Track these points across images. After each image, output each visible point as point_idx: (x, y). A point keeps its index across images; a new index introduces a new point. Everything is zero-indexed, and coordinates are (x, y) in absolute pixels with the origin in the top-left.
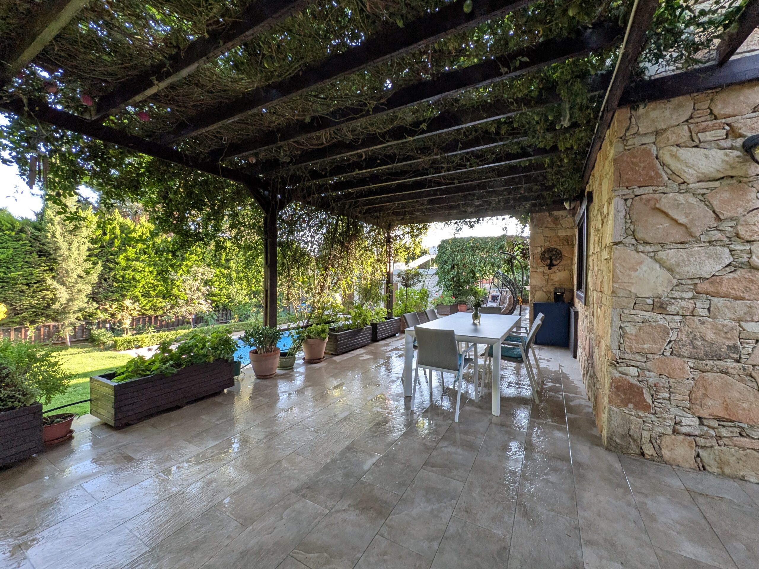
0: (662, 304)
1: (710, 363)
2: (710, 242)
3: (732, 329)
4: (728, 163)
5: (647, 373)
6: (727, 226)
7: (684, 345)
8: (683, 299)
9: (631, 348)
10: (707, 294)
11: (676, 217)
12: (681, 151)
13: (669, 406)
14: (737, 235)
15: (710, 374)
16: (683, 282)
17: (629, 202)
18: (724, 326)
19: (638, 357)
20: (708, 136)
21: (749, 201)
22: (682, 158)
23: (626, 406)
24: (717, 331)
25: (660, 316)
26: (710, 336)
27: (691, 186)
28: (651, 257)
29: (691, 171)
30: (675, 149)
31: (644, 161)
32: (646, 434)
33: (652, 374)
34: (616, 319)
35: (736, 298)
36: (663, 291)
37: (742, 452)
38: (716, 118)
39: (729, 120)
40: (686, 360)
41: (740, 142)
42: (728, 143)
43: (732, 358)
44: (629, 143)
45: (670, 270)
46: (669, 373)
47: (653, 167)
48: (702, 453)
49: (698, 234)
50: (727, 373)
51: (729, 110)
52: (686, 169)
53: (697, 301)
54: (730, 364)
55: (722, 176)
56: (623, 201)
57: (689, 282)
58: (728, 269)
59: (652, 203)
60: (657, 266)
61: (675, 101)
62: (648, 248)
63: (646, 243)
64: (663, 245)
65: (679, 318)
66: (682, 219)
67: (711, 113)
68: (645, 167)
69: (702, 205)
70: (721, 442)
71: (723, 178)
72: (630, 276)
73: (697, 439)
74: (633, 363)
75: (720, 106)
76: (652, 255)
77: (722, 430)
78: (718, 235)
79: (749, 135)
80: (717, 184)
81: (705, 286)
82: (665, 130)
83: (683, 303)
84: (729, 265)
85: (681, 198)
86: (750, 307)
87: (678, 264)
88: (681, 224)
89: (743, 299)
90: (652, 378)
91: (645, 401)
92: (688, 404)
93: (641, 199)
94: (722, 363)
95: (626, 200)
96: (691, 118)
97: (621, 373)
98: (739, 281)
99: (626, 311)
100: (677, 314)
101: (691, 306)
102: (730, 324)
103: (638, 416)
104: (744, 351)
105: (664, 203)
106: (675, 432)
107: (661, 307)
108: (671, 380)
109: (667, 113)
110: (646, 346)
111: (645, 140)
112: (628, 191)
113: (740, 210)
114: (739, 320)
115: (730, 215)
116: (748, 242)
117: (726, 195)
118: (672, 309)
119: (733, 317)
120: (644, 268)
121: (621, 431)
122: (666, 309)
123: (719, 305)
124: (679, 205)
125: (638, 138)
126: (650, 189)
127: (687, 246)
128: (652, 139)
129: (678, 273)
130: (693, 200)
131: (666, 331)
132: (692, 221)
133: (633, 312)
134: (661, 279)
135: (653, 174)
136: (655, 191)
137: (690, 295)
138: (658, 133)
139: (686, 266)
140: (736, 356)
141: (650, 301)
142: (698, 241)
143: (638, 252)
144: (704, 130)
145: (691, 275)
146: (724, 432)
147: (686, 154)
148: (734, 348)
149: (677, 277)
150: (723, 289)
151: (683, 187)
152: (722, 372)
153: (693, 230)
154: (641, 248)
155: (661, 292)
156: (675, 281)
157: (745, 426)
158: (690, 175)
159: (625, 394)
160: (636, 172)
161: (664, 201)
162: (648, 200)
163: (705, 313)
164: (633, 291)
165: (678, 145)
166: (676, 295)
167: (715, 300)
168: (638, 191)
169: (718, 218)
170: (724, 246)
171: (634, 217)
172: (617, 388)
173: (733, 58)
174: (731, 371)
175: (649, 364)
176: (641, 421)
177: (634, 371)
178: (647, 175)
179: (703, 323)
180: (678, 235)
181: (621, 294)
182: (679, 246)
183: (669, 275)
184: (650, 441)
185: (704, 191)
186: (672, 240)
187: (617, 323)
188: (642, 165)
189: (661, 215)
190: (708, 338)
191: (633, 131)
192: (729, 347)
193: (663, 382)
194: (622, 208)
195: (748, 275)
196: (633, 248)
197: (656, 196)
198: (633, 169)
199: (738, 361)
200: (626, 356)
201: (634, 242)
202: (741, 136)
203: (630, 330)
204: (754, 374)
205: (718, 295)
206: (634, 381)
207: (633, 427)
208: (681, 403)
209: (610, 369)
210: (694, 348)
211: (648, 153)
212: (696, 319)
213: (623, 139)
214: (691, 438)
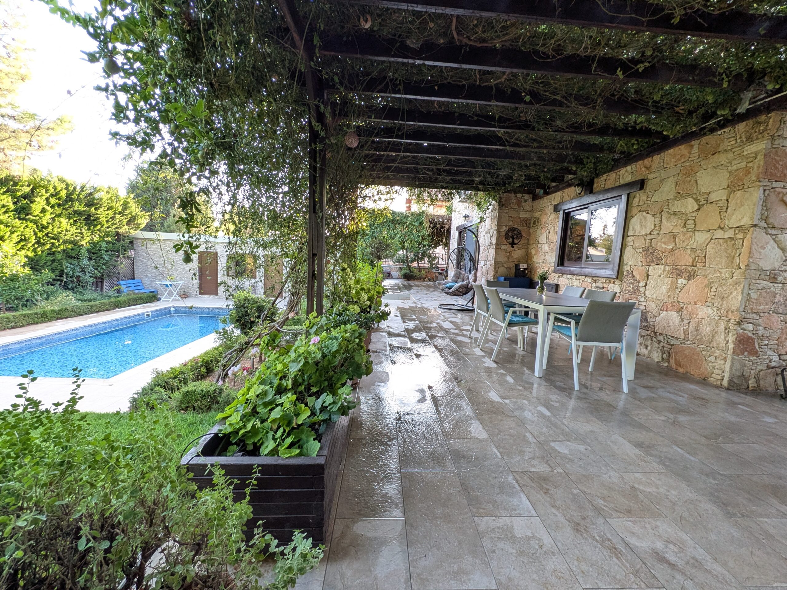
0: (775, 275)
5: (758, 327)
7: (781, 305)
8: (785, 271)
9: (752, 309)
13: (767, 350)
17: (767, 192)
19: (755, 316)
23: (743, 354)
25: (772, 284)
28: (773, 239)
31: (782, 161)
32: (752, 372)
33: (761, 328)
34: (747, 287)
36: (777, 265)
40: (779, 315)
44: (776, 142)
45: (782, 249)
46: (770, 326)
47: (786, 167)
48: (778, 379)
56: (763, 191)
59: (781, 195)
60: (775, 245)
62: (773, 232)
63: (774, 228)
64: (782, 229)
65: (781, 285)
68: (783, 166)
72: (760, 252)
73: (777, 369)
74: (751, 321)
76: (774, 237)
83: (786, 275)
90: (761, 331)
91: (755, 348)
92: (776, 346)
93: (775, 191)
95: (765, 190)
97: (743, 329)
99: (754, 281)
100: (781, 283)
103: (750, 360)
106: (768, 367)
107: (774, 278)
108: (770, 331)
110: (761, 307)
111: (786, 143)
112: (769, 184)
118: (780, 279)
120: (769, 247)
121: (738, 374)
122: (776, 279)
125: (782, 140)
126: (781, 184)
131: (774, 295)
133: (758, 281)
134: (777, 256)
135: (786, 172)
136: (784, 187)
141: (768, 273)
143: (767, 234)
149: (786, 255)
154: (770, 231)
155: (775, 266)
156: (784, 258)
159: (743, 345)
160: (776, 168)
162: (779, 193)
164: (761, 265)
166: (783, 268)
168: (775, 185)
171: (769, 205)
172: (739, 341)
175: (760, 320)
176: (751, 363)
177: (751, 327)
178: (783, 172)
181: (753, 267)
183: (781, 252)
184: (754, 377)
187: (746, 291)
188: (781, 163)
189: (784, 206)
191: (780, 133)
193: (767, 334)
194: (762, 197)
196: (764, 230)
197: (784, 191)
198: (775, 166)
200: (748, 316)
201: (766, 226)
203: (754, 295)
206: (750, 334)
207: (746, 368)
208: (773, 347)
209: (736, 327)
210: (785, 307)
211: (786, 154)
213: (773, 138)
214: (774, 370)
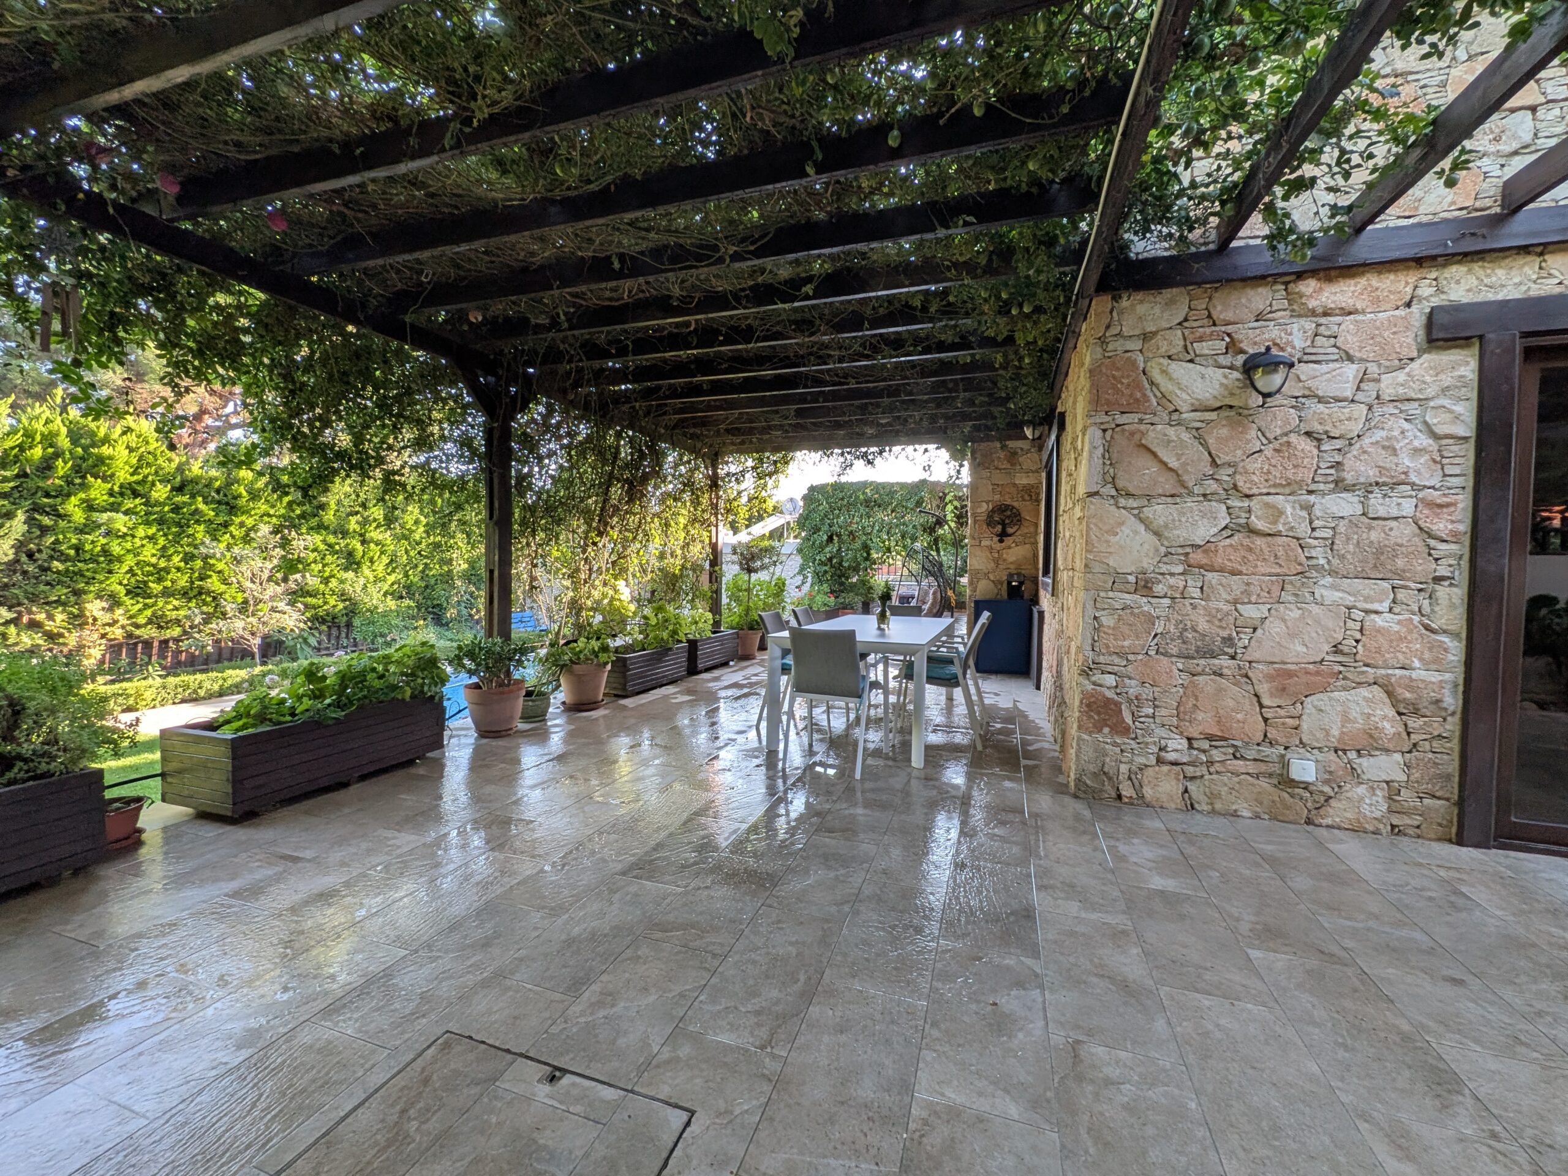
0: (1147, 582)
1: (1202, 662)
2: (1204, 495)
3: (1227, 614)
4: (1226, 387)
5: (1127, 681)
6: (1224, 474)
7: (1172, 640)
8: (1172, 574)
9: (1108, 647)
10: (1201, 567)
11: (1165, 459)
12: (1174, 366)
13: (1153, 726)
14: (1235, 487)
15: (1201, 678)
16: (1173, 550)
17: (1109, 433)
18: (1218, 610)
19: (1117, 660)
20: (1203, 348)
21: (1248, 441)
22: (1175, 376)
23: (1100, 731)
24: (1211, 618)
25: (1145, 600)
26: (1203, 625)
27: (1184, 416)
28: (1134, 516)
29: (1184, 396)
30: (1166, 361)
31: (1128, 376)
32: (1124, 768)
33: (1133, 683)
34: (1090, 605)
35: (1234, 573)
36: (1148, 563)
37: (1236, 779)
38: (1214, 324)
39: (1230, 329)
40: (1174, 659)
41: (1240, 359)
42: (1227, 360)
43: (1226, 654)
44: (1110, 347)
45: (1157, 534)
46: (1154, 680)
47: (1139, 387)
48: (1192, 787)
49: (1190, 484)
50: (1221, 675)
51: (1229, 315)
52: (1178, 392)
53: (1188, 577)
54: (1224, 662)
55: (1218, 404)
56: (1099, 433)
57: (1180, 551)
58: (1225, 533)
59: (1137, 437)
60: (1142, 528)
61: (1168, 293)
62: (1131, 503)
63: (1129, 495)
64: (1149, 497)
65: (1166, 602)
66: (1173, 463)
67: (1210, 316)
68: (1129, 385)
69: (1196, 443)
70: (1212, 770)
71: (1220, 408)
72: (1107, 541)
73: (1185, 768)
74: (1109, 669)
75: (1219, 308)
76: (1136, 512)
77: (1214, 752)
78: (1212, 486)
79: (1251, 351)
80: (1213, 415)
81: (1197, 557)
82: (1154, 334)
83: (1172, 581)
84: (1226, 527)
85: (1171, 432)
86: (1248, 584)
87: (1166, 526)
88: (1171, 469)
89: (1240, 573)
90: (1133, 688)
91: (1123, 721)
92: (1175, 721)
93: (1123, 430)
94: (1216, 661)
95: (1104, 431)
96: (1186, 320)
97: (1094, 684)
98: (1236, 550)
99: (1102, 594)
100: (1165, 596)
101: (1181, 584)
102: (1226, 608)
103: (1115, 744)
104: (1240, 644)
105: (1152, 438)
106: (1160, 761)
107: (1145, 587)
108: (1157, 689)
109: (1157, 310)
110: (1126, 643)
111: (1130, 345)
112: (1108, 419)
113: (1239, 452)
114: (1235, 602)
115: (1227, 459)
116: (1248, 496)
117: (1224, 432)
118: (1159, 589)
119: (1228, 598)
120: (1125, 530)
121: (1092, 768)
122: (1151, 589)
123: (1214, 582)
124: (1169, 442)
125: (1121, 341)
126: (1135, 417)
127: (1178, 500)
128: (1137, 345)
129: (1167, 538)
130: (1186, 436)
131: (1151, 620)
132: (1185, 464)
133: (1111, 594)
134: (1146, 546)
135: (1138, 395)
136: (1141, 421)
137: (1180, 569)
138: (1146, 337)
139: (1175, 528)
140: (1231, 651)
141: (1132, 579)
142: (1190, 493)
143: (1119, 508)
144: (1201, 339)
145: (1181, 541)
146: (1216, 755)
147: (1178, 369)
148: (1228, 641)
149: (1166, 543)
150: (1219, 561)
151: (1175, 416)
152: (1215, 673)
153: (1185, 478)
154: (1122, 502)
155: (1145, 565)
156: (1163, 550)
157: (1239, 743)
158: (1183, 401)
159: (1099, 713)
160: (1118, 391)
161: (1151, 434)
162: (1132, 434)
163: (1197, 593)
164: (1111, 564)
165: (1169, 357)
166: (1164, 568)
167: (1210, 575)
168: (1121, 419)
169: (1214, 463)
170: (1219, 501)
171: (1115, 456)
172: (1088, 706)
173: (1234, 244)
174: (1225, 671)
175: (1129, 668)
176: (1118, 750)
177: (1110, 680)
178: (1131, 396)
179: (1194, 607)
180: (1168, 485)
181: (1097, 567)
182: (1169, 500)
183: (1154, 539)
184: (1130, 778)
185: (1199, 425)
186: (1160, 491)
187: (1090, 611)
188: (1125, 381)
189: (1149, 456)
190: (1200, 628)
191: (1114, 331)
192: (1223, 638)
193: (1147, 692)
194: (1100, 442)
195: (1246, 542)
196: (1112, 501)
197: (1143, 427)
198: (1114, 387)
199: (1233, 658)
200: (1102, 659)
201: (1113, 492)
202: (1242, 352)
203: (1107, 621)
204: (1250, 674)
205: (1211, 569)
206: (1110, 694)
207: (1108, 760)
208: (1166, 721)
209: (1081, 679)
210: (1184, 642)
211: (1134, 363)
212: (1187, 602)
213: (1102, 341)
214: (1178, 768)
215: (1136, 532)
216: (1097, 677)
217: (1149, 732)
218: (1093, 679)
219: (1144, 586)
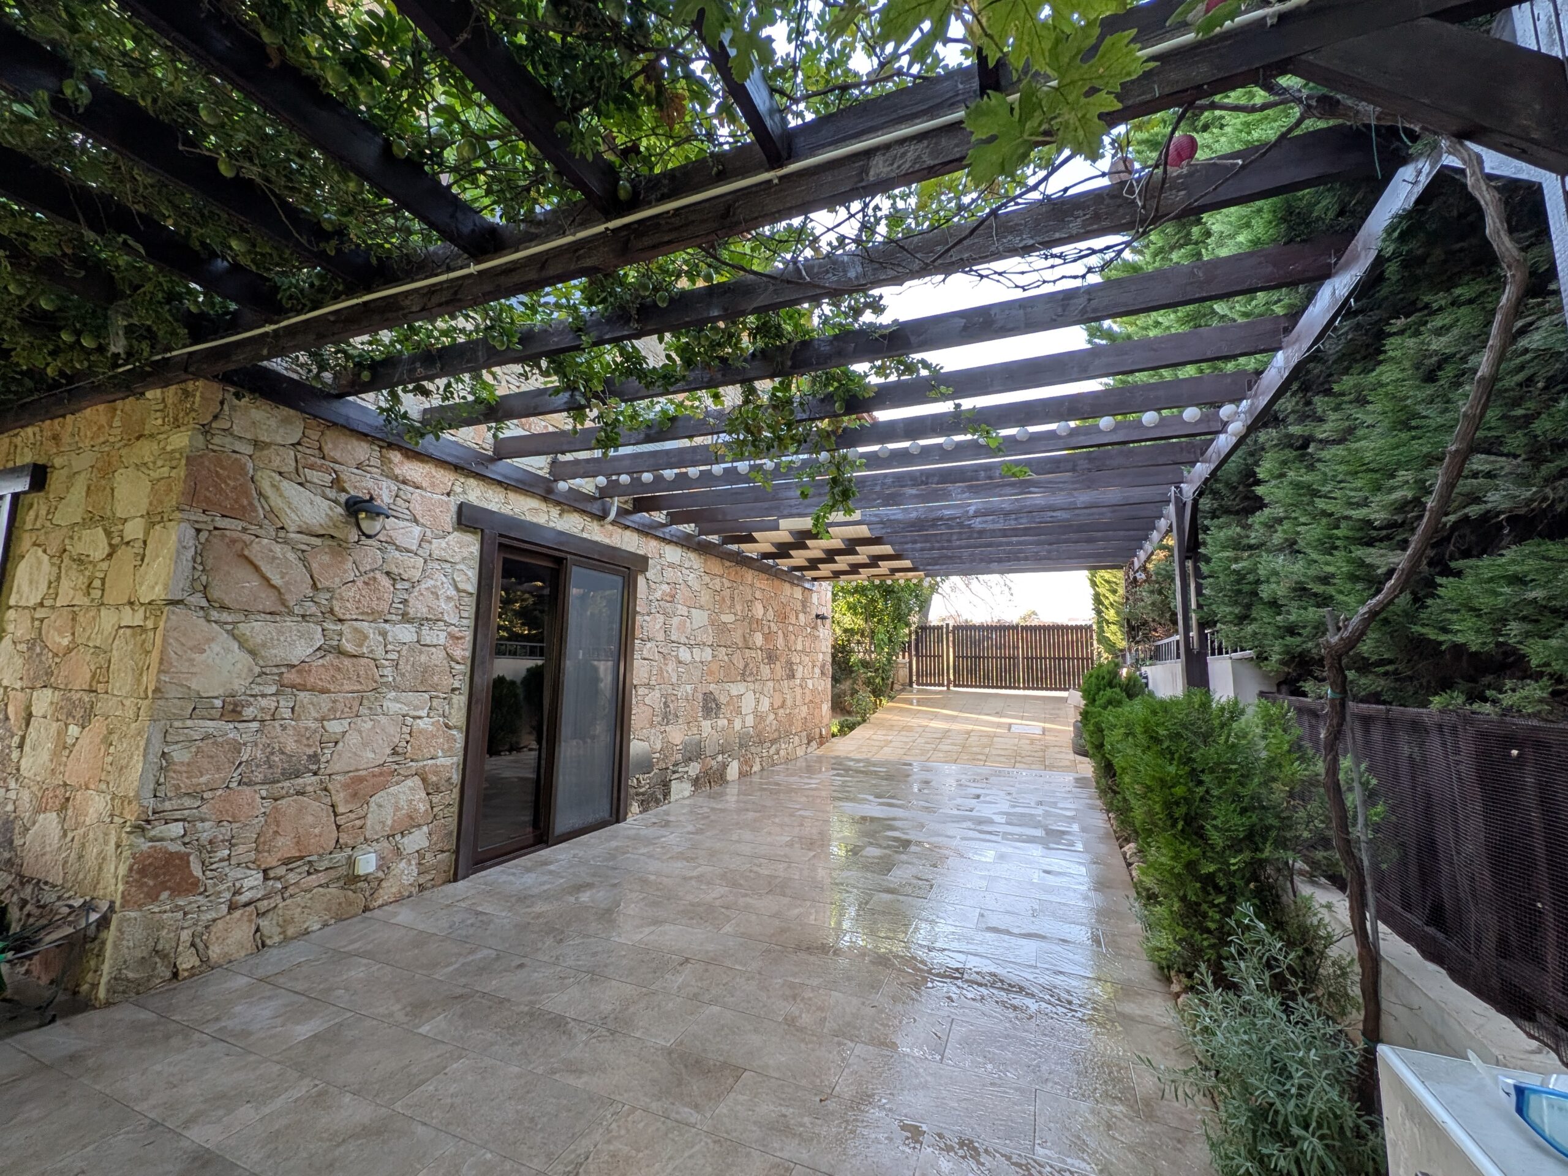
0: (236, 705)
1: (287, 784)
2: (303, 616)
3: (315, 731)
4: (331, 518)
5: (199, 825)
6: (322, 597)
7: (258, 766)
8: (263, 696)
9: (177, 787)
10: (293, 687)
11: (269, 575)
12: (285, 484)
13: (227, 870)
14: (332, 611)
15: (283, 801)
16: (267, 670)
17: (203, 536)
18: (307, 729)
19: (187, 802)
20: (314, 476)
21: (345, 571)
22: (286, 494)
23: (156, 898)
24: (299, 737)
25: (231, 726)
26: (291, 746)
27: (292, 535)
28: (227, 631)
29: (293, 516)
30: (278, 477)
31: (236, 479)
32: (185, 935)
33: (207, 824)
34: (158, 740)
35: (323, 691)
36: (239, 685)
37: (309, 896)
38: (323, 458)
39: (337, 467)
40: (257, 787)
41: (343, 497)
42: (331, 494)
43: (310, 771)
44: (217, 440)
45: (252, 653)
46: (233, 816)
47: (247, 494)
48: (264, 923)
49: (291, 604)
50: (303, 794)
51: (337, 455)
52: (288, 511)
53: (280, 698)
54: (309, 779)
55: (323, 532)
56: (193, 532)
57: (275, 670)
58: (319, 654)
59: (239, 546)
60: (235, 646)
61: (286, 411)
62: (225, 617)
63: (224, 608)
64: (247, 613)
65: (255, 725)
66: (277, 581)
67: (320, 449)
68: (235, 488)
69: (301, 565)
70: (286, 895)
71: (323, 536)
72: (191, 660)
73: (259, 904)
74: (177, 815)
75: (330, 445)
76: (230, 627)
77: (291, 875)
78: (313, 609)
79: (352, 493)
80: (317, 541)
81: (291, 677)
82: (267, 445)
83: (264, 702)
84: (319, 649)
85: (277, 548)
86: (334, 702)
87: (264, 645)
88: (274, 587)
89: (328, 691)
90: (206, 831)
91: (191, 874)
92: (253, 855)
93: (223, 536)
94: (300, 781)
95: (198, 531)
96: (299, 443)
97: (151, 840)
98: (327, 670)
99: (177, 724)
100: (254, 720)
101: (274, 705)
102: (313, 725)
103: (178, 908)
104: (323, 759)
105: (255, 551)
106: (232, 907)
107: (234, 711)
108: (234, 825)
109: (273, 422)
110: (203, 780)
111: (240, 447)
112: (204, 518)
113: (337, 580)
114: (323, 719)
115: (327, 584)
116: (340, 620)
117: (326, 558)
118: (249, 712)
119: (316, 715)
120: (216, 648)
121: (139, 953)
122: (240, 713)
123: (306, 701)
124: (274, 558)
125: (229, 439)
126: (238, 525)
127: (278, 618)
128: (248, 449)
129: (262, 657)
130: (291, 556)
131: (237, 747)
132: (287, 583)
133: (189, 723)
134: (239, 666)
135: (245, 502)
136: (244, 530)
137: (273, 689)
138: (256, 444)
139: (273, 647)
140: (315, 767)
141: (218, 703)
142: (291, 613)
143: (209, 621)
144: (312, 467)
145: (278, 661)
146: (292, 878)
147: (289, 488)
148: (314, 758)
149: (261, 663)
150: (311, 680)
151: (282, 534)
152: (298, 793)
153: (287, 597)
154: (215, 615)
155: (236, 687)
156: (257, 670)
157: (314, 858)
158: (292, 521)
159: (155, 877)
160: (221, 491)
161: (255, 547)
162: (234, 541)
163: (287, 714)
164: (193, 686)
165: (280, 474)
166: (256, 690)
167: (302, 695)
168: (220, 522)
169: (314, 586)
170: (317, 623)
171: (209, 562)
172: (141, 871)
173: (351, 398)
174: (309, 789)
175: (204, 808)
176: (179, 915)
177: (177, 829)
178: (236, 501)
179: (284, 728)
180: (268, 601)
181: (172, 692)
182: (268, 617)
183: (250, 659)
184: (193, 945)
185: (304, 547)
186: (261, 608)
187: (157, 747)
188: (232, 483)
189: (249, 567)
190: (288, 750)
191: (223, 424)
192: (309, 756)
193: (223, 832)
194: (191, 543)
195: (336, 662)
196: (201, 613)
197: (246, 538)
198: (216, 485)
199: (315, 774)
200: (167, 805)
201: (204, 603)
202: (344, 490)
203: (180, 755)
204: (330, 786)
205: (303, 688)
206: (175, 847)
207: (164, 932)
208: (244, 859)
209: (134, 839)
210: (270, 767)
211: (243, 468)
212: (277, 724)
213: (206, 430)
214: (251, 908)
215: (228, 650)
216: (159, 830)
217: (222, 878)
218: (152, 833)
219: (232, 711)
